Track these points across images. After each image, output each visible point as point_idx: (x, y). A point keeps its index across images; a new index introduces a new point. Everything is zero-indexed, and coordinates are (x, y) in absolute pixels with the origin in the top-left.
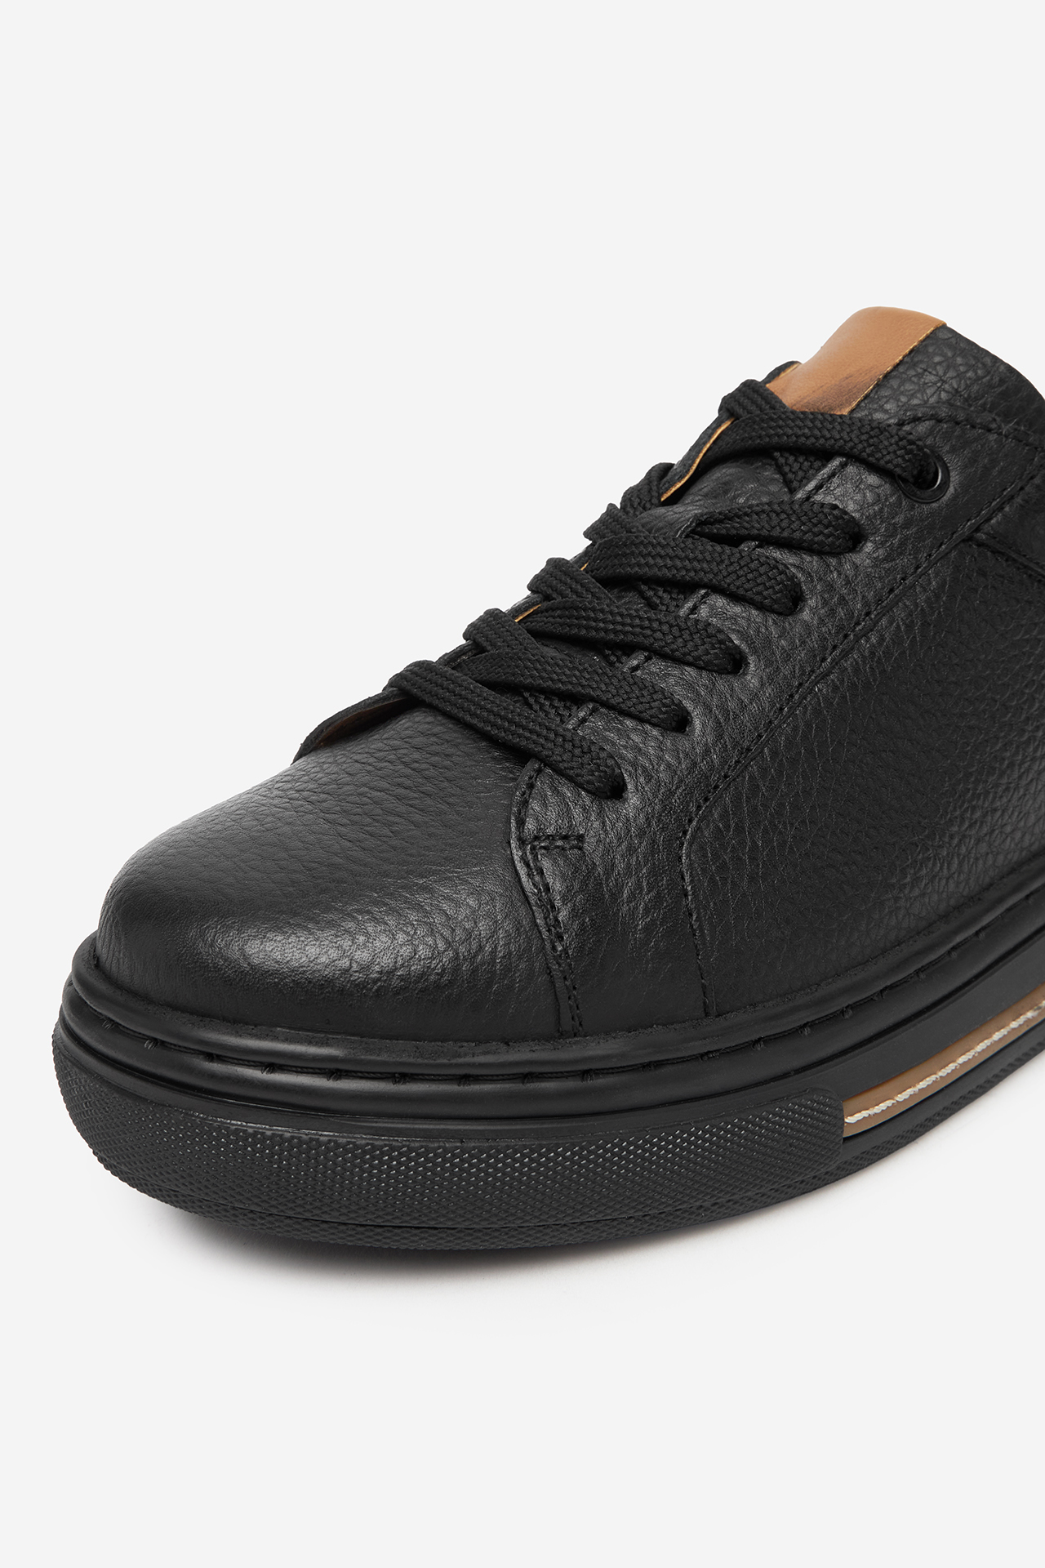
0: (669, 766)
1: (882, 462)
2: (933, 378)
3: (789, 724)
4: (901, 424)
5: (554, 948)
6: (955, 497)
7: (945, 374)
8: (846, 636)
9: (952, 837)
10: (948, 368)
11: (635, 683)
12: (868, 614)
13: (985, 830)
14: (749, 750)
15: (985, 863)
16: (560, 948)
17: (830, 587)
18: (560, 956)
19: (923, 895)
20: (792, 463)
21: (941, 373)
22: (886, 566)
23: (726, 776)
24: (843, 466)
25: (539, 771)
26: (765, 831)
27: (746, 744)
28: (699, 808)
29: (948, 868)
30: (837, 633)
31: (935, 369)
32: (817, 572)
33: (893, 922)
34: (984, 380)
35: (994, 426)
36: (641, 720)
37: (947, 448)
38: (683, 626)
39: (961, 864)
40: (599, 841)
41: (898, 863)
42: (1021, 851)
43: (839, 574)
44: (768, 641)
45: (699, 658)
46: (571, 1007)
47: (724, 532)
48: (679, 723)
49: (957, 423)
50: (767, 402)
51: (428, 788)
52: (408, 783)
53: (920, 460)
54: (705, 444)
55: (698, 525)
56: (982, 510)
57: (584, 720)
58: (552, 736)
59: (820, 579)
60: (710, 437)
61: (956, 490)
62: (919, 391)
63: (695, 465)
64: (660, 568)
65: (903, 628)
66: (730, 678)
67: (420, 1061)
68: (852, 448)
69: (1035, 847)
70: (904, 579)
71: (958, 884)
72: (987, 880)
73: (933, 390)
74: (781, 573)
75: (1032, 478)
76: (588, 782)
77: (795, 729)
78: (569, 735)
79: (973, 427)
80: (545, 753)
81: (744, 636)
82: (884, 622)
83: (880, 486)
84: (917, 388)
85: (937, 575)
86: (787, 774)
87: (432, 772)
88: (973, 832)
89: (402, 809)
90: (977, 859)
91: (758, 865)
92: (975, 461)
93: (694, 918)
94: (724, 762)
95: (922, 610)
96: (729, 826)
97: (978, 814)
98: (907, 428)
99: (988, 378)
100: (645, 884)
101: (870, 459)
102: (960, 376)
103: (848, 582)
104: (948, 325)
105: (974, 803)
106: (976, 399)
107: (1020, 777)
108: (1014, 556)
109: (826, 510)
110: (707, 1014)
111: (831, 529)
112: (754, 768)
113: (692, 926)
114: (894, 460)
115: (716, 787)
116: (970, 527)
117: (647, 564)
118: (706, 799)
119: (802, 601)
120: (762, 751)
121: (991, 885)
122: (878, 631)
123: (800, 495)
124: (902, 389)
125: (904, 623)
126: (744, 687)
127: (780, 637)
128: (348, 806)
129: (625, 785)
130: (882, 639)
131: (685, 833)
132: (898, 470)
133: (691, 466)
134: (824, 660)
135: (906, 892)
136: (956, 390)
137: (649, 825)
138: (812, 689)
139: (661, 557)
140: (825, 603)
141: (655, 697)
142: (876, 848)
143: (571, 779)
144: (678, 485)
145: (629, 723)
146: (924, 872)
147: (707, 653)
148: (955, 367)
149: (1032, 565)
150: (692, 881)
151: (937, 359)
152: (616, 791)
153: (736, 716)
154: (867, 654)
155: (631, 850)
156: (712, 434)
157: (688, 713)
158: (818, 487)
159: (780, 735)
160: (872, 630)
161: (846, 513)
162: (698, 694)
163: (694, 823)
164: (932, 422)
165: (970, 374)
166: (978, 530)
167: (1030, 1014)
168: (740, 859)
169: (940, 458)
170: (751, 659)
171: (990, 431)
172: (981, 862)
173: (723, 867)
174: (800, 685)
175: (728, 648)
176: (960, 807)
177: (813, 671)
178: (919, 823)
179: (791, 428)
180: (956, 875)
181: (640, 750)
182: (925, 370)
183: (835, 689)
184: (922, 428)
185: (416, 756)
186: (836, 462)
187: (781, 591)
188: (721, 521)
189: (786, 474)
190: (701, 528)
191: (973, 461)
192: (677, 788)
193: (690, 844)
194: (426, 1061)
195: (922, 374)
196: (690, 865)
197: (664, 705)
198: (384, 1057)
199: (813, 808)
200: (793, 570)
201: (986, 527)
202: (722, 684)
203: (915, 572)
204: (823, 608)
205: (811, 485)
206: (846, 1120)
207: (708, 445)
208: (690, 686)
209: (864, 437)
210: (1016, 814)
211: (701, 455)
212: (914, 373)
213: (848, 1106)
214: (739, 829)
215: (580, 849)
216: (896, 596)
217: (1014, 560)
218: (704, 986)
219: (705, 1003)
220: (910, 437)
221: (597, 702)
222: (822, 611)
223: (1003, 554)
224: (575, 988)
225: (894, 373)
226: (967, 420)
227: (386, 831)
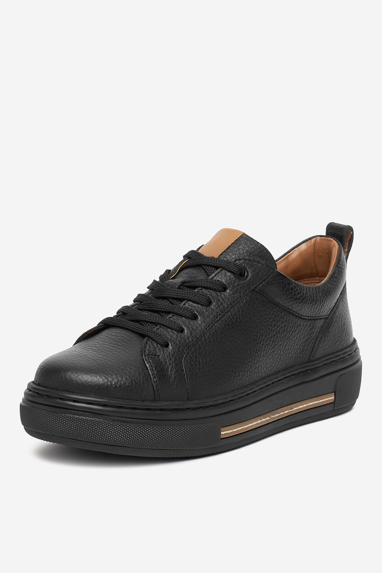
0: (179, 340)
1: (230, 270)
2: (242, 247)
3: (208, 333)
4: (236, 261)
5: (154, 380)
6: (250, 279)
7: (245, 246)
8: (223, 312)
9: (248, 366)
10: (245, 244)
11: (170, 321)
12: (228, 307)
13: (257, 366)
14: (198, 338)
15: (256, 375)
16: (155, 380)
17: (218, 300)
18: (155, 382)
19: (240, 380)
20: (208, 269)
21: (244, 246)
22: (233, 296)
23: (193, 344)
24: (222, 270)
25: (148, 340)
26: (202, 358)
27: (198, 337)
28: (186, 351)
29: (247, 374)
30: (221, 311)
31: (242, 245)
32: (215, 297)
33: (233, 385)
34: (255, 248)
35: (260, 262)
36: (172, 329)
37: (248, 267)
38: (181, 308)
39: (250, 373)
40: (163, 357)
41: (234, 370)
42: (265, 374)
43: (221, 297)
44: (203, 312)
45: (186, 315)
46: (158, 394)
47: (189, 285)
48: (182, 331)
49: (251, 261)
50: (199, 255)
51: (119, 344)
52: (114, 343)
53: (241, 270)
54: (180, 265)
55: (182, 284)
56: (257, 283)
57: (158, 329)
58: (151, 332)
59: (216, 298)
60: (182, 264)
61: (250, 277)
62: (238, 250)
63: (178, 271)
64: (173, 295)
65: (237, 311)
66: (194, 321)
67: (124, 403)
68: (222, 266)
69: (269, 373)
70: (237, 299)
71: (249, 379)
72: (257, 380)
73: (242, 250)
74: (206, 296)
75: (270, 275)
76: (160, 343)
77: (210, 334)
78: (155, 332)
79: (254, 262)
80: (150, 335)
81: (197, 311)
82: (232, 310)
83: (231, 276)
84: (237, 249)
85: (245, 299)
86: (208, 345)
87: (119, 341)
88: (254, 366)
89: (114, 349)
90: (254, 373)
91: (200, 366)
92: (255, 270)
93: (186, 376)
94: (192, 340)
95: (242, 307)
96: (194, 356)
97: (256, 361)
98: (237, 262)
99: (256, 247)
100: (174, 367)
101: (227, 269)
102: (248, 247)
103: (223, 299)
104: (246, 234)
105: (255, 358)
106: (253, 253)
107: (266, 353)
108: (265, 295)
109: (217, 281)
110: (188, 399)
111: (218, 286)
112: (200, 343)
113: (185, 378)
114: (235, 270)
115: (191, 346)
116: (254, 287)
117: (170, 294)
118: (188, 349)
119: (212, 303)
120: (202, 338)
121: (257, 381)
122: (231, 312)
123: (210, 277)
124: (234, 250)
125: (237, 310)
126: (197, 323)
127: (206, 311)
128: (100, 349)
129: (169, 344)
130: (232, 314)
131: (183, 356)
132: (235, 272)
133: (177, 271)
134: (217, 317)
135: (236, 378)
136: (248, 250)
137: (175, 354)
138: (214, 325)
139: (174, 293)
140: (217, 304)
141: (175, 324)
142: (229, 366)
143: (156, 342)
144: (174, 276)
145: (169, 330)
146: (241, 373)
147: (188, 314)
148: (247, 244)
149: (269, 298)
150: (185, 368)
151: (242, 242)
152: (167, 346)
153: (195, 330)
154: (228, 317)
155: (170, 359)
156: (183, 263)
157: (184, 329)
158: (215, 275)
159: (206, 335)
160: (229, 311)
161: (222, 282)
162: (186, 324)
163: (185, 354)
164: (244, 260)
165: (251, 246)
166: (256, 288)
167: (268, 418)
168: (196, 364)
169: (246, 269)
170: (199, 317)
171: (259, 263)
172: (255, 374)
173: (192, 365)
174: (211, 323)
175: (193, 313)
176: (251, 359)
177: (214, 320)
178: (240, 361)
179: (206, 261)
180: (249, 376)
181: (172, 336)
182: (239, 245)
183: (220, 325)
184: (242, 261)
185: (114, 337)
186: (219, 270)
187: (206, 301)
188: (187, 282)
189: (206, 271)
190: (183, 284)
191: (254, 270)
192: (181, 346)
193: (184, 359)
194: (126, 403)
195: (239, 246)
196: (184, 364)
197: (178, 326)
198: (116, 402)
199: (214, 354)
200: (209, 296)
201: (258, 287)
202: (192, 322)
203: (240, 297)
204: (217, 305)
205: (213, 275)
206: (221, 433)
207: (181, 266)
208: (184, 322)
209: (225, 264)
210: (265, 363)
211: (179, 268)
212: (236, 246)
213: (222, 429)
214: (196, 357)
215: (159, 358)
216: (235, 303)
217: (265, 296)
218: (188, 393)
219: (188, 397)
220: (237, 264)
221: (161, 325)
222: (216, 306)
223: (262, 294)
224: (159, 390)
225: (231, 246)
226: (253, 260)
227: (111, 353)
